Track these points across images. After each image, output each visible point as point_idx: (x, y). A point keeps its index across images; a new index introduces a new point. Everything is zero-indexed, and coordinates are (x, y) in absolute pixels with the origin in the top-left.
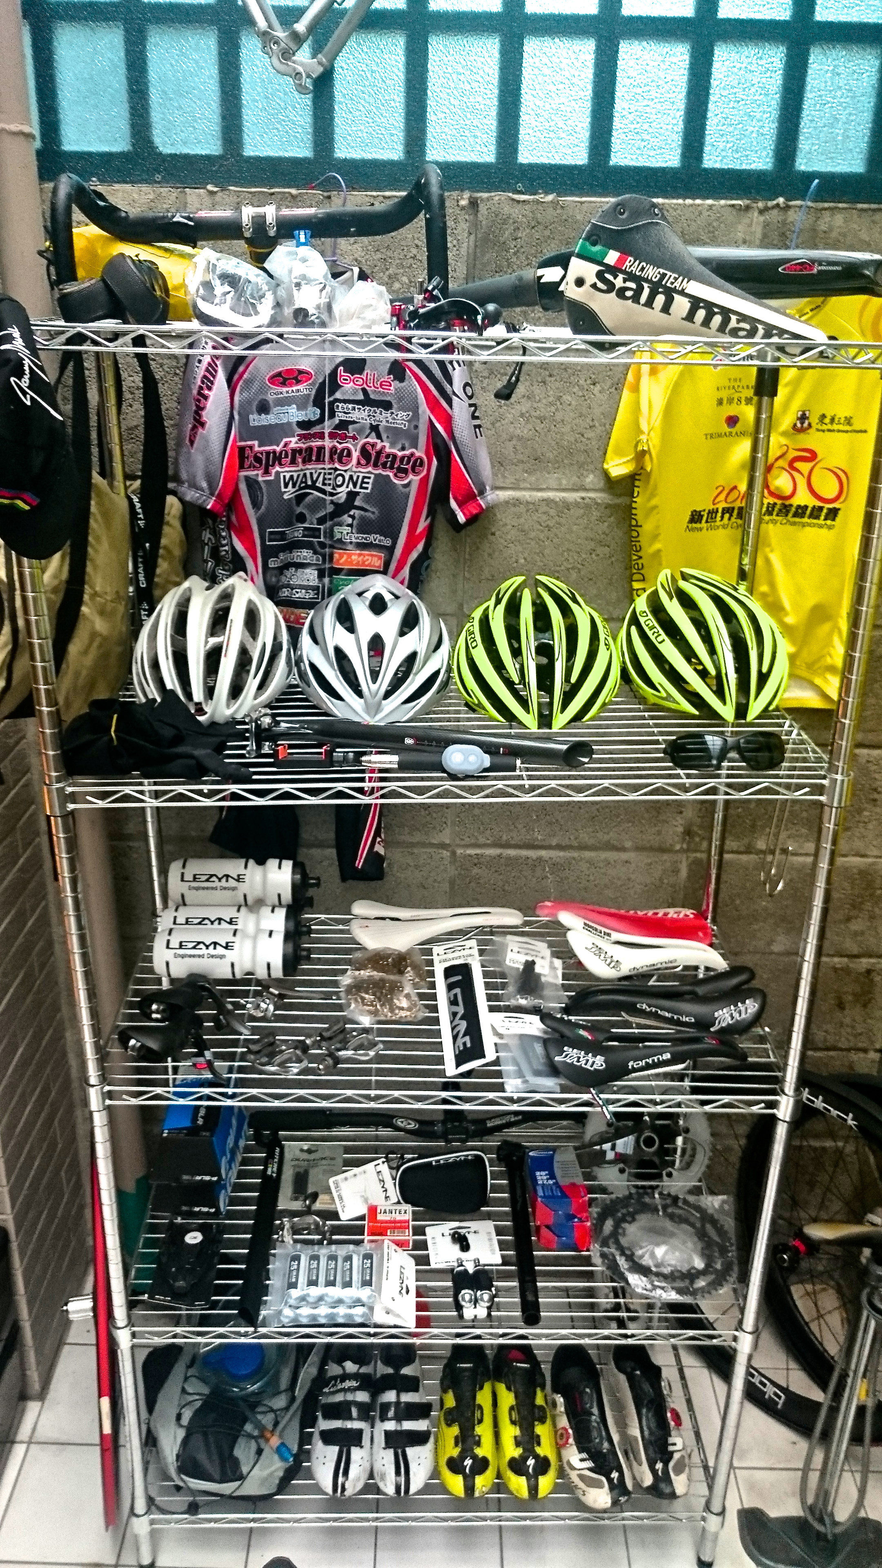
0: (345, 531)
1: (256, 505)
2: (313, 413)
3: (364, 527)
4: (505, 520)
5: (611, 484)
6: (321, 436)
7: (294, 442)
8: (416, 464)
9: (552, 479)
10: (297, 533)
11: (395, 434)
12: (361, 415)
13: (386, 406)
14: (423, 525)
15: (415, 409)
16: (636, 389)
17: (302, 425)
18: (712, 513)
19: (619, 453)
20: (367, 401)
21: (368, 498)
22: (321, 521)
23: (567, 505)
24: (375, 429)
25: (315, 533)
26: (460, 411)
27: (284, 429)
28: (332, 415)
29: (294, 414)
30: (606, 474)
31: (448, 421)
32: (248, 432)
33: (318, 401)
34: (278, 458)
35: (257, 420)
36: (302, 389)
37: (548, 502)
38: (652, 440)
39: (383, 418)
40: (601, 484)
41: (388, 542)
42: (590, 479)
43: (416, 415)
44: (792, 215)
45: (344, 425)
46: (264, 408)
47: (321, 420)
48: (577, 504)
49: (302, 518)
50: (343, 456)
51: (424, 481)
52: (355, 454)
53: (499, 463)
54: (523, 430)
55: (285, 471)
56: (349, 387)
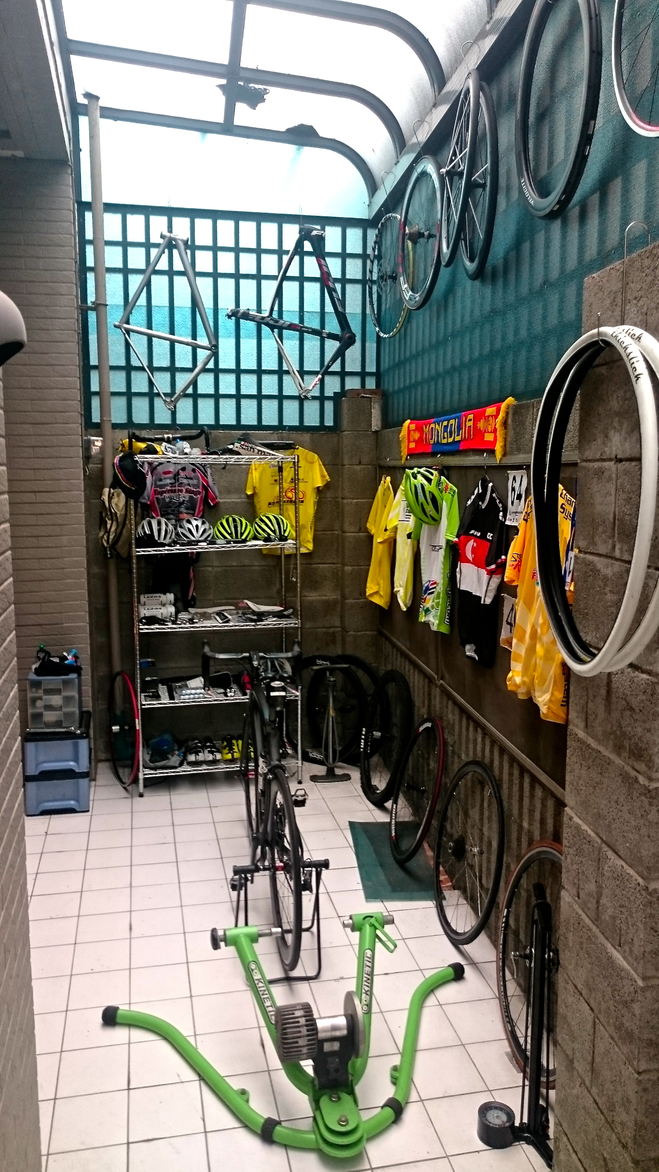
0: (183, 509)
1: (158, 504)
2: (173, 481)
3: (187, 508)
4: (221, 506)
5: (249, 497)
6: (175, 487)
7: (169, 488)
8: (199, 493)
9: (234, 496)
10: (169, 511)
11: (194, 486)
12: (185, 481)
13: (191, 479)
14: (202, 508)
15: (198, 479)
16: (252, 473)
17: (171, 484)
18: (274, 503)
19: (249, 489)
20: (187, 478)
21: (187, 501)
22: (176, 507)
23: (238, 502)
24: (189, 485)
25: (174, 511)
26: (210, 479)
27: (166, 485)
28: (178, 481)
29: (168, 481)
30: (247, 494)
31: (207, 482)
32: (156, 486)
33: (174, 478)
34: (165, 492)
35: (159, 483)
36: (170, 475)
37: (233, 502)
38: (257, 485)
39: (191, 482)
40: (245, 497)
41: (192, 512)
42: (243, 496)
43: (199, 481)
44: (284, 435)
45: (181, 483)
46: (161, 480)
47: (175, 483)
48: (240, 502)
49: (171, 507)
50: (181, 491)
51: (201, 497)
52: (184, 490)
53: (220, 492)
54: (226, 484)
55: (166, 495)
56: (182, 474)
